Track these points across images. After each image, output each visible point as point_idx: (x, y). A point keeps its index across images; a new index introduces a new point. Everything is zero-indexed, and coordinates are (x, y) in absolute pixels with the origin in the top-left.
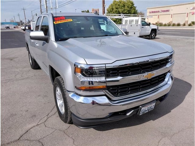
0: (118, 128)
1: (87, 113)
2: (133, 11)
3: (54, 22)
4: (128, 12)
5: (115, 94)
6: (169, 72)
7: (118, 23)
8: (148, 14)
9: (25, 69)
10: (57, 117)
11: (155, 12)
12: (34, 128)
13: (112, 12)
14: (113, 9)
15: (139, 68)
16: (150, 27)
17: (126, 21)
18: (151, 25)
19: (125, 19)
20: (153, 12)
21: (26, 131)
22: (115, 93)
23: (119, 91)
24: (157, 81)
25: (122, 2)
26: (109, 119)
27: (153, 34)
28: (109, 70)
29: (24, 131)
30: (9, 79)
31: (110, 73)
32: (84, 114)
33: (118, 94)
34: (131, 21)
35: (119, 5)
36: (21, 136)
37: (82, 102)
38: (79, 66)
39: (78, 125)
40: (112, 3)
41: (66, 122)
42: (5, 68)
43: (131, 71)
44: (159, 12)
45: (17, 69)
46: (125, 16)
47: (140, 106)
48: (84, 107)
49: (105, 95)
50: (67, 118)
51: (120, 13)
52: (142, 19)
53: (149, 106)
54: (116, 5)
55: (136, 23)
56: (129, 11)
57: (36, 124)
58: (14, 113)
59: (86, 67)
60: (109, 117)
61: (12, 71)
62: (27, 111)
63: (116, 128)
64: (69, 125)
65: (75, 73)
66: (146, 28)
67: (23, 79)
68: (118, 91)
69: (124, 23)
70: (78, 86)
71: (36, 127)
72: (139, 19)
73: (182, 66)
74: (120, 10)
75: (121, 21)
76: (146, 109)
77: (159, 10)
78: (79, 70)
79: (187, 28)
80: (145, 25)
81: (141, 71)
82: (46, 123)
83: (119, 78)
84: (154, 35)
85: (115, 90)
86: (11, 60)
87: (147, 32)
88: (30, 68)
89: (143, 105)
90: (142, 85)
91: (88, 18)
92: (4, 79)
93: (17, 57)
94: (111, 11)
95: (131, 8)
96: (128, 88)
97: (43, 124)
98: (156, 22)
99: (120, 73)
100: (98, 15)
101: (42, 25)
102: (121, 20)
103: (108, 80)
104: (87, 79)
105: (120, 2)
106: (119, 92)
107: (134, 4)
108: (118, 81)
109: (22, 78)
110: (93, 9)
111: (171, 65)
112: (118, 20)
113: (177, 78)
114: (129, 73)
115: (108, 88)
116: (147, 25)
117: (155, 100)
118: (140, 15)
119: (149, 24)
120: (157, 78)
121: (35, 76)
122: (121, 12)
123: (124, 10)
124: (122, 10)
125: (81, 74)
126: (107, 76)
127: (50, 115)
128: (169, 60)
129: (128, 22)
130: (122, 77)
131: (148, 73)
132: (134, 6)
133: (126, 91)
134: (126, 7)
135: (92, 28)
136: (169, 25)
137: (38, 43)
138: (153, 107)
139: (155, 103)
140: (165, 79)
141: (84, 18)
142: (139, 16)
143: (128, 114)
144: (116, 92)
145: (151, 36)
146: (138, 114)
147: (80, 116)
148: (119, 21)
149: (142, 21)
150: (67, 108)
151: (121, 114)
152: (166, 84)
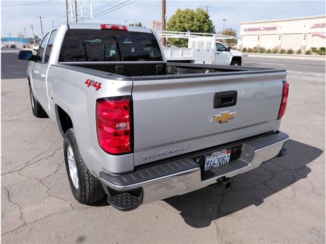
2: (206, 27)
4: (198, 29)
7: (183, 45)
8: (242, 33)
11: (253, 30)
13: (174, 29)
14: (175, 23)
16: (231, 54)
17: (194, 43)
18: (231, 51)
19: (193, 39)
20: (249, 30)
25: (189, 13)
34: (202, 44)
35: (184, 17)
40: (175, 14)
44: (259, 29)
46: (191, 34)
51: (185, 31)
54: (180, 16)
55: (207, 47)
56: (200, 26)
66: (223, 55)
67: (11, 121)
69: (190, 45)
72: (212, 40)
74: (186, 25)
75: (188, 42)
77: (261, 26)
79: (303, 57)
80: (223, 51)
82: (21, 171)
94: (172, 27)
95: (204, 22)
97: (17, 172)
98: (255, 46)
102: (187, 40)
105: (187, 12)
107: (209, 17)
110: (154, 21)
112: (182, 41)
119: (228, 49)
122: (186, 28)
123: (193, 25)
124: (189, 25)
127: (30, 163)
129: (196, 45)
132: (209, 20)
134: (195, 20)
136: (275, 52)
148: (184, 42)
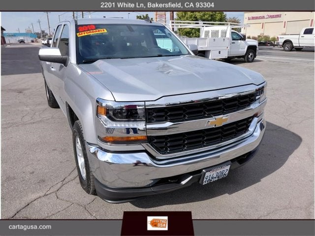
0: (170, 204)
1: (119, 178)
2: (218, 17)
3: (78, 34)
4: (210, 18)
5: (161, 150)
6: (256, 115)
7: (194, 35)
8: (246, 21)
9: (39, 107)
10: (78, 183)
11: (257, 18)
12: (39, 200)
13: (185, 18)
15: (202, 109)
16: (246, 43)
17: (207, 33)
18: (247, 40)
19: (206, 29)
20: (253, 18)
21: (27, 204)
22: (162, 148)
23: (169, 145)
24: (234, 130)
26: (152, 189)
27: (251, 54)
28: (150, 111)
29: (23, 205)
30: (12, 122)
31: (153, 115)
32: (113, 181)
33: (166, 149)
34: (215, 33)
36: (18, 212)
37: (110, 161)
38: (104, 105)
39: (104, 198)
41: (88, 192)
42: (9, 106)
43: (188, 114)
44: (263, 17)
45: (27, 107)
46: (204, 23)
47: (204, 170)
48: (112, 170)
49: (146, 151)
50: (89, 186)
51: (197, 20)
52: (233, 29)
53: (219, 170)
55: (222, 36)
56: (212, 15)
57: (43, 194)
58: (12, 175)
59: (115, 106)
60: (152, 186)
61: (19, 110)
62: (33, 173)
63: (167, 205)
64: (93, 197)
65: (97, 115)
66: (239, 44)
67: (34, 123)
68: (166, 144)
69: (203, 35)
70: (103, 136)
71: (43, 199)
72: (228, 29)
73: (291, 108)
74: (198, 15)
75: (199, 32)
76: (215, 176)
78: (103, 111)
80: (238, 40)
81: (205, 114)
82: (59, 193)
83: (168, 124)
84: (251, 56)
85: (163, 142)
86: (20, 92)
87: (240, 50)
88: (47, 106)
89: (209, 169)
90: (207, 136)
91: (132, 27)
92: (5, 123)
93: (29, 89)
94: (182, 16)
96: (184, 141)
97: (54, 194)
98: (259, 35)
99: (169, 116)
100: (151, 22)
101: (62, 38)
102: (199, 30)
103: (149, 126)
104: (116, 124)
106: (169, 147)
108: (166, 129)
109: (32, 121)
111: (259, 104)
112: (193, 31)
113: (280, 127)
114: (185, 116)
115: (150, 140)
116: (240, 40)
117: (230, 162)
118: (229, 23)
119: (243, 38)
120: (235, 125)
121: (52, 118)
122: (198, 17)
123: (204, 15)
125: (106, 117)
126: (149, 121)
127: (67, 180)
128: (257, 97)
129: (210, 34)
130: (172, 124)
131: (216, 117)
133: (180, 145)
135: (144, 44)
137: (55, 67)
138: (227, 173)
139: (229, 166)
140: (248, 127)
141: (126, 27)
142: (227, 24)
143: (183, 183)
144: (164, 147)
145: (248, 56)
146: (200, 182)
147: (107, 184)
148: (195, 33)
149: (232, 32)
150: (89, 170)
151: (172, 181)
152: (251, 135)
